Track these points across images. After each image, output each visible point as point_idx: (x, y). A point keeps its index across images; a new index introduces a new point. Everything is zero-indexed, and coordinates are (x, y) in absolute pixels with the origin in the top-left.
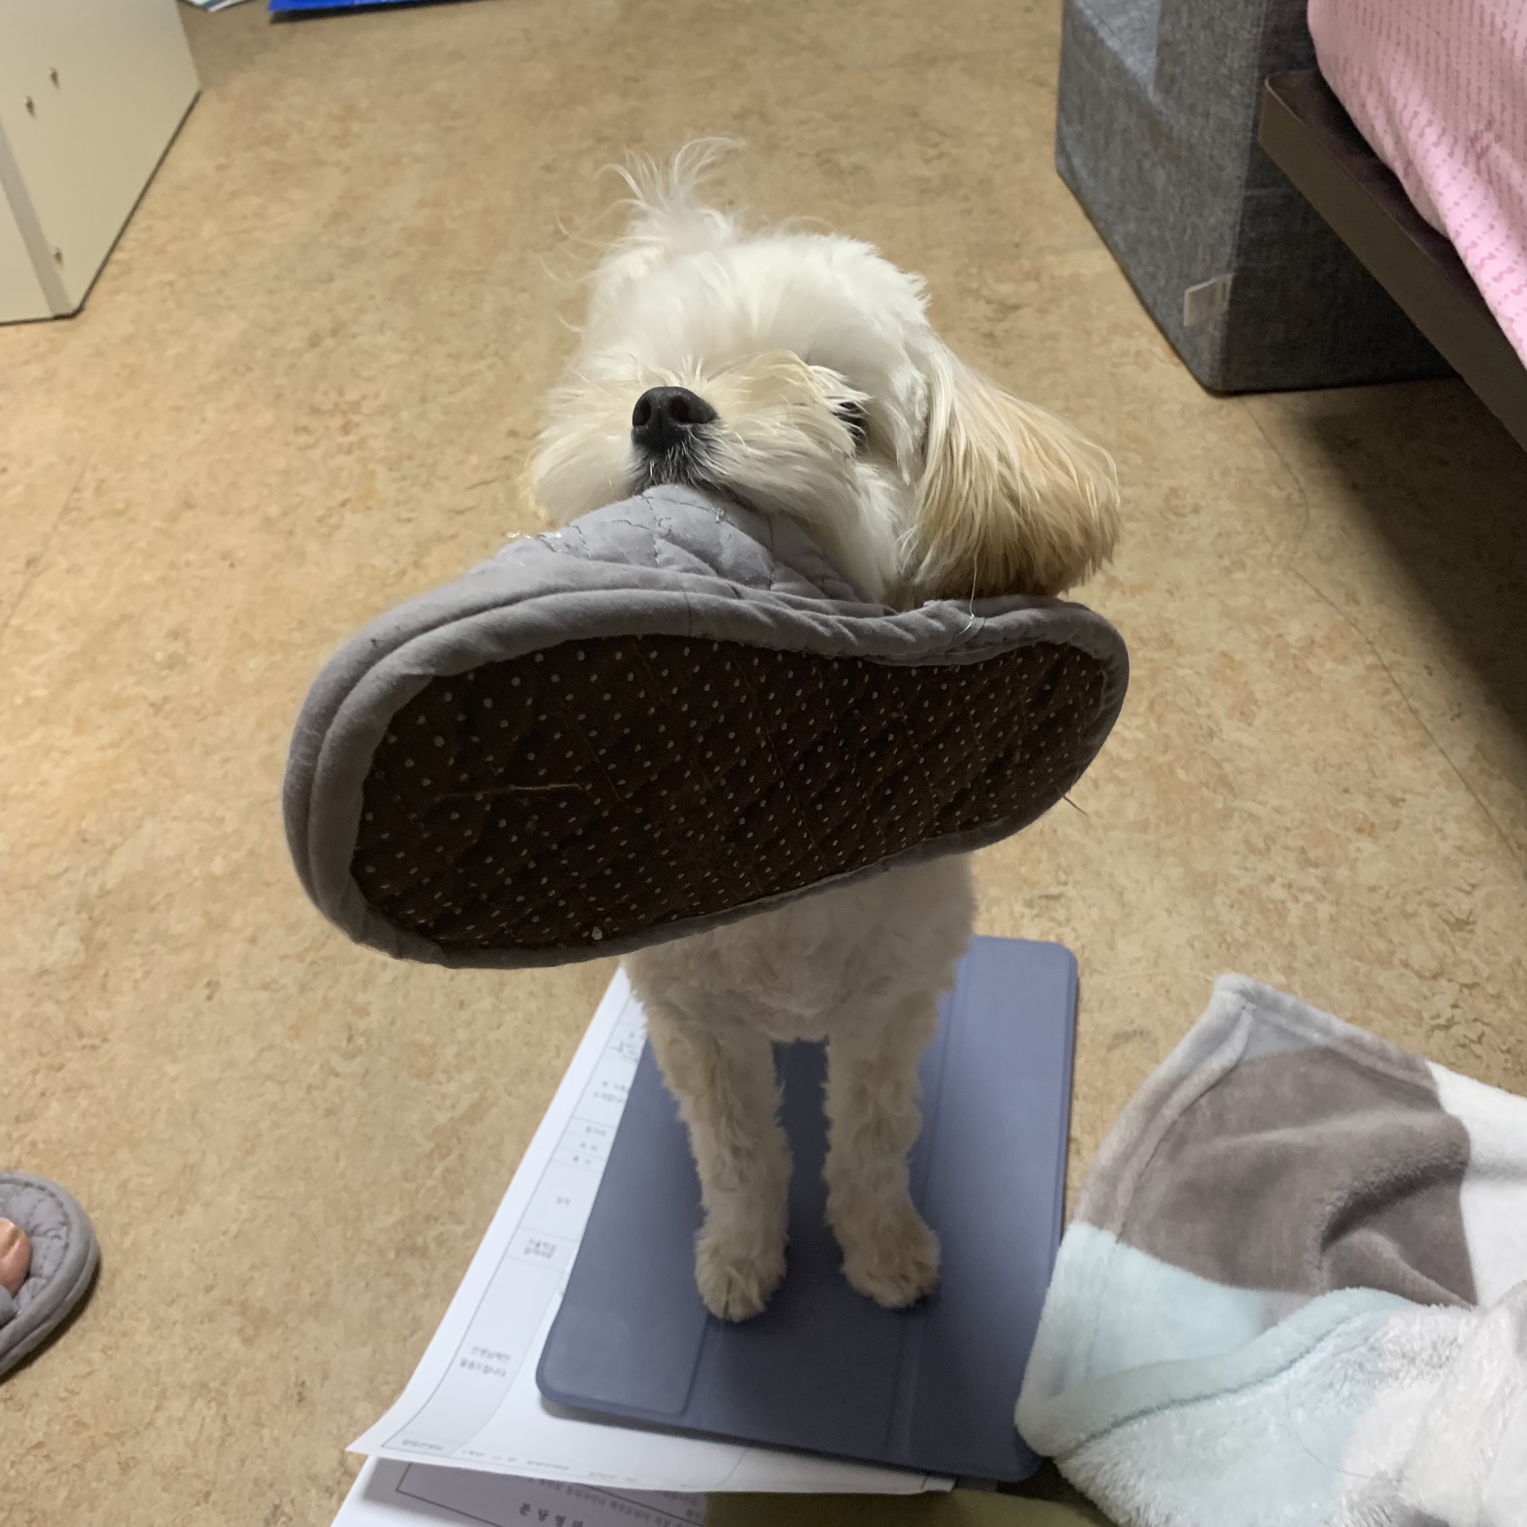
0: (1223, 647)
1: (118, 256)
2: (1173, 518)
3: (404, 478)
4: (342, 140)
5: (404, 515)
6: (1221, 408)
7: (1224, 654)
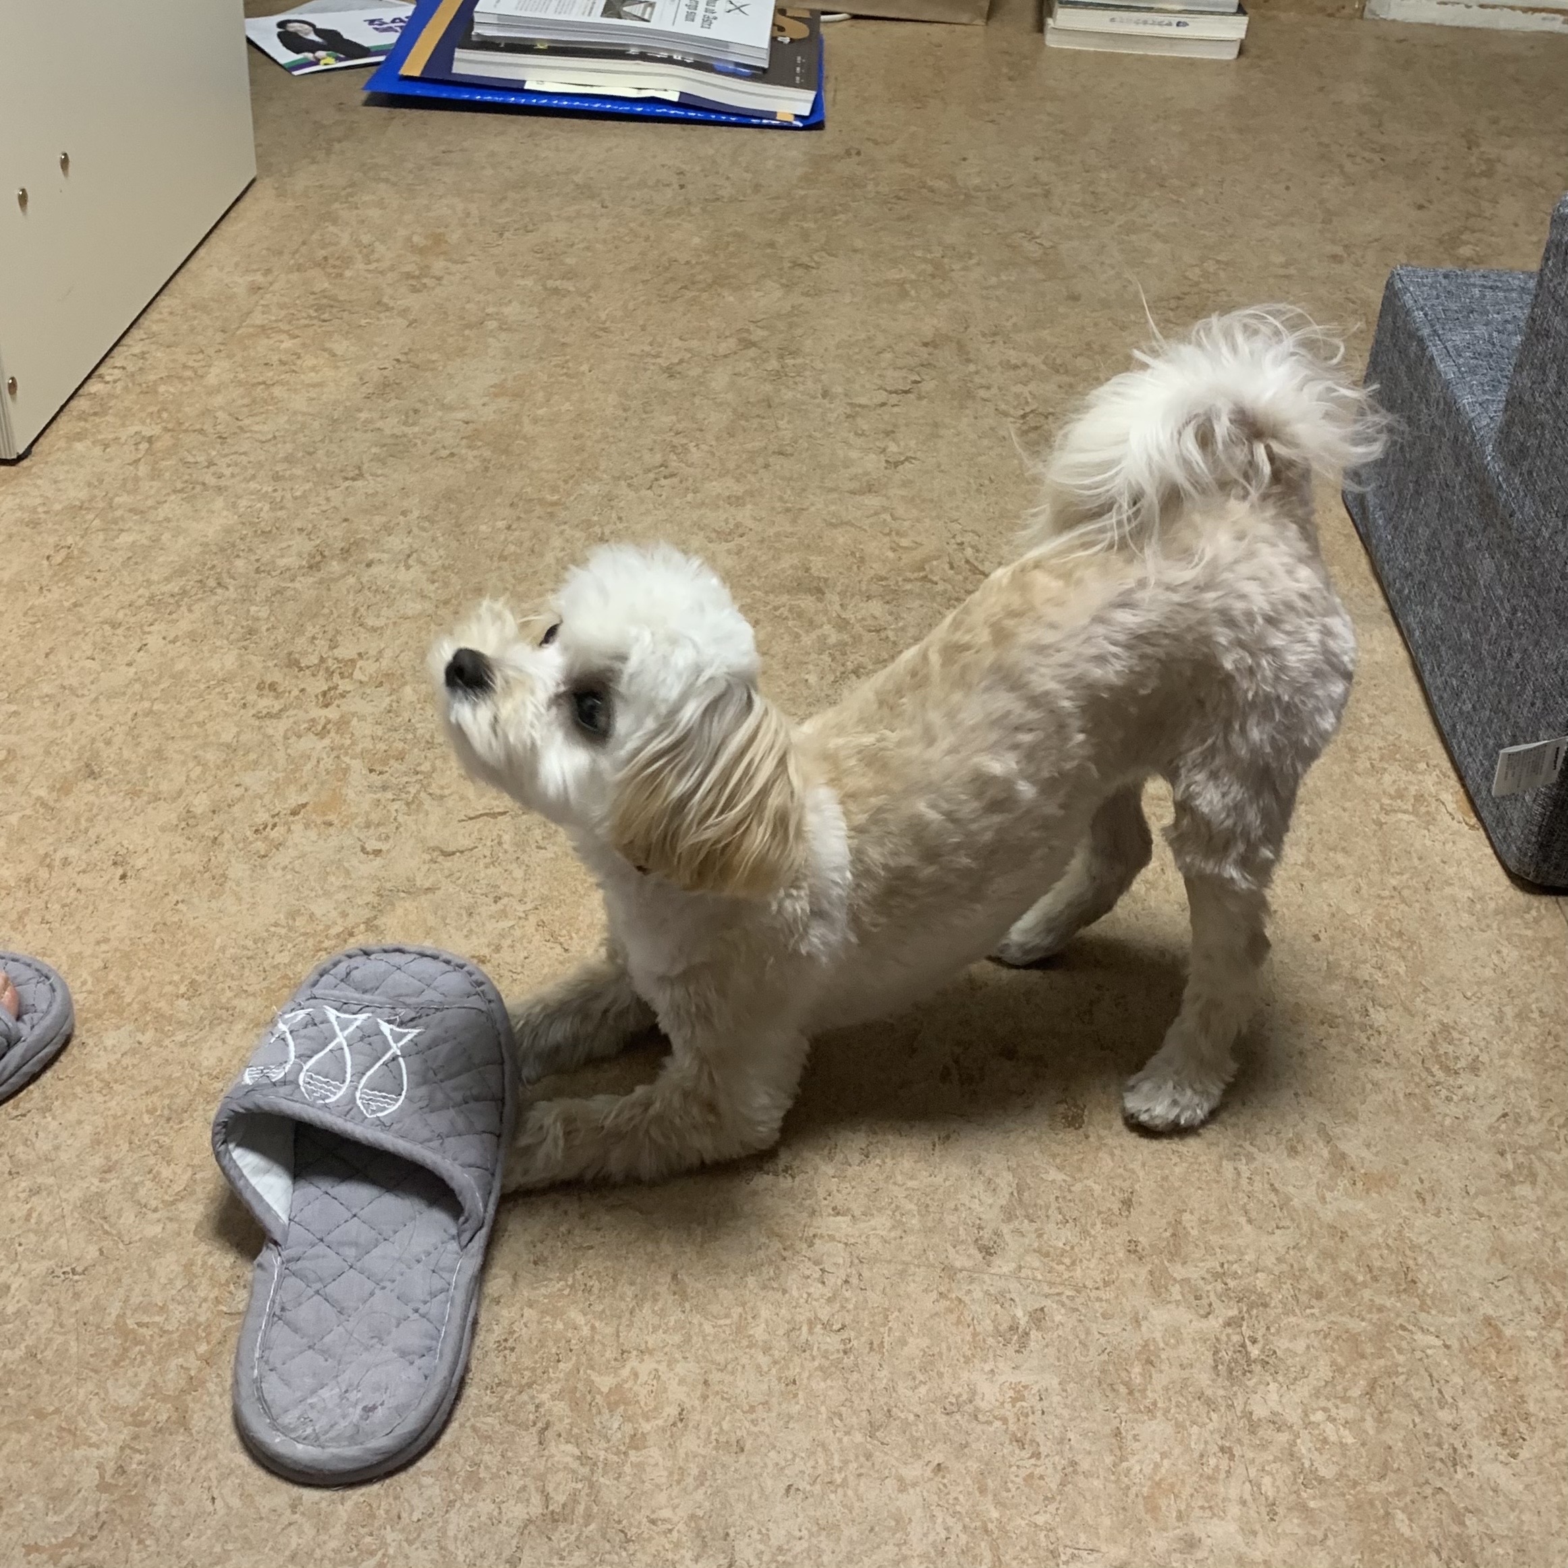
0: (1488, 1309)
1: (94, 387)
2: (1440, 1075)
3: (385, 788)
4: (416, 281)
5: (372, 845)
6: (1528, 909)
7: (1488, 1321)
